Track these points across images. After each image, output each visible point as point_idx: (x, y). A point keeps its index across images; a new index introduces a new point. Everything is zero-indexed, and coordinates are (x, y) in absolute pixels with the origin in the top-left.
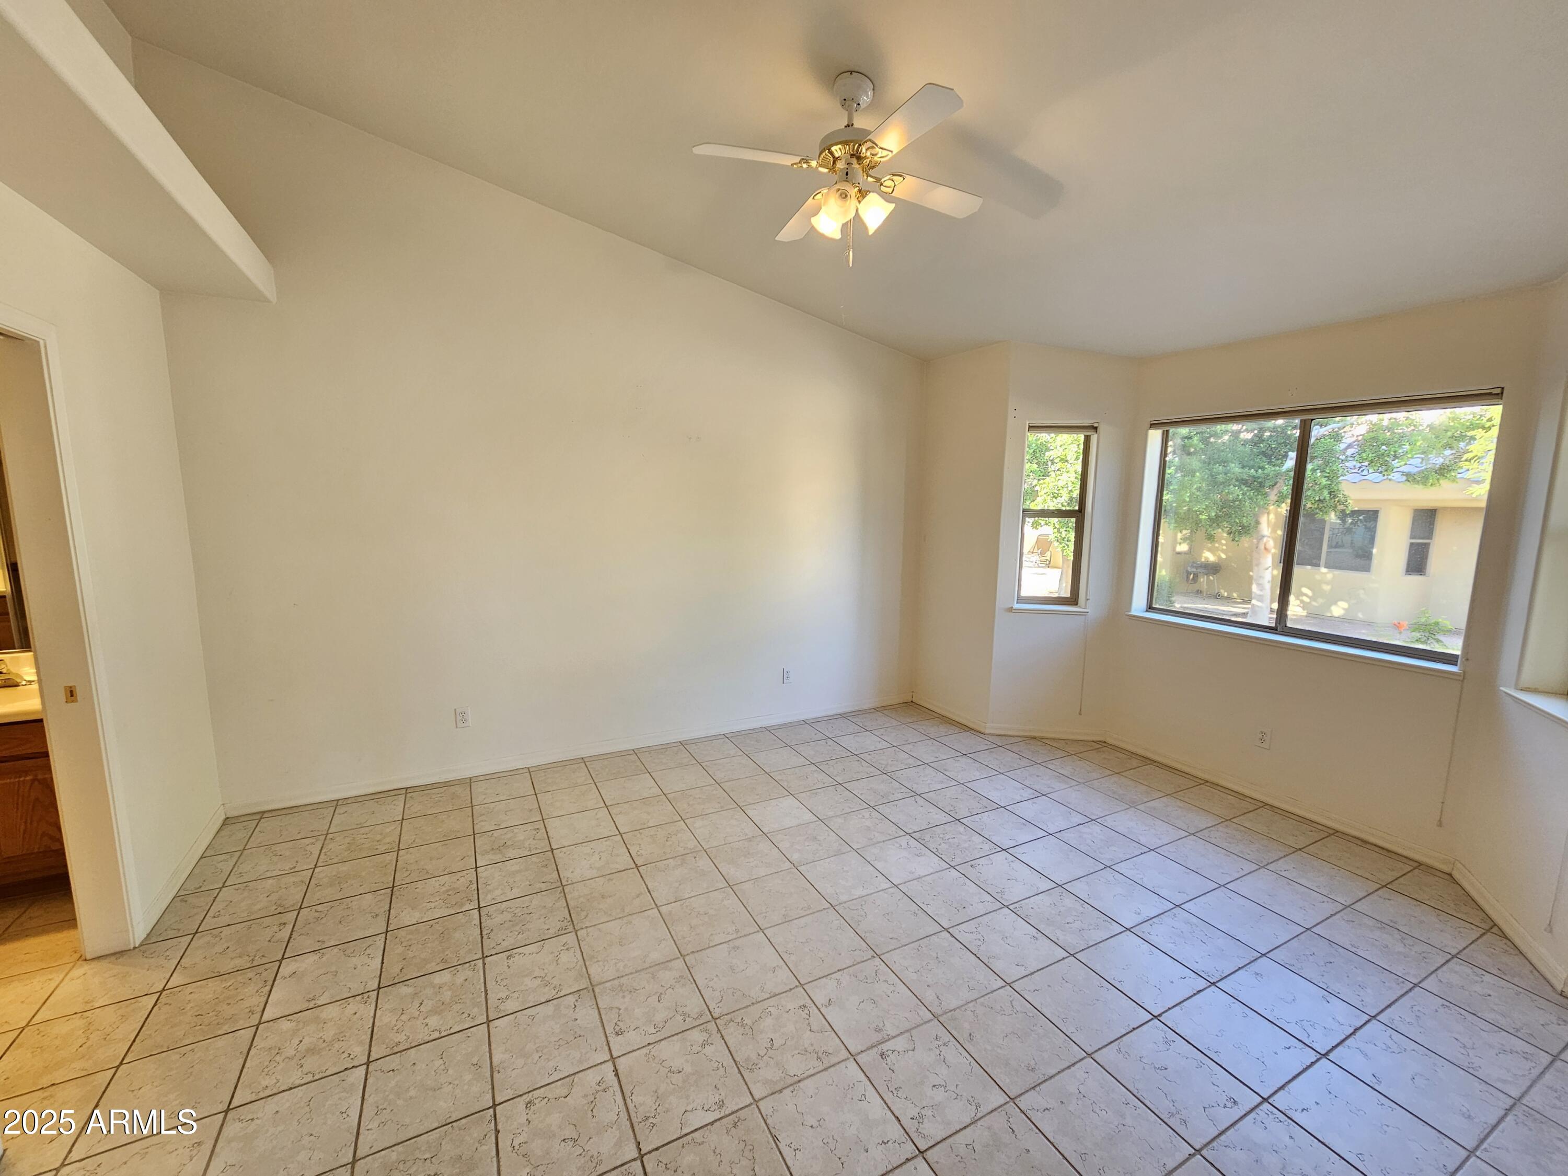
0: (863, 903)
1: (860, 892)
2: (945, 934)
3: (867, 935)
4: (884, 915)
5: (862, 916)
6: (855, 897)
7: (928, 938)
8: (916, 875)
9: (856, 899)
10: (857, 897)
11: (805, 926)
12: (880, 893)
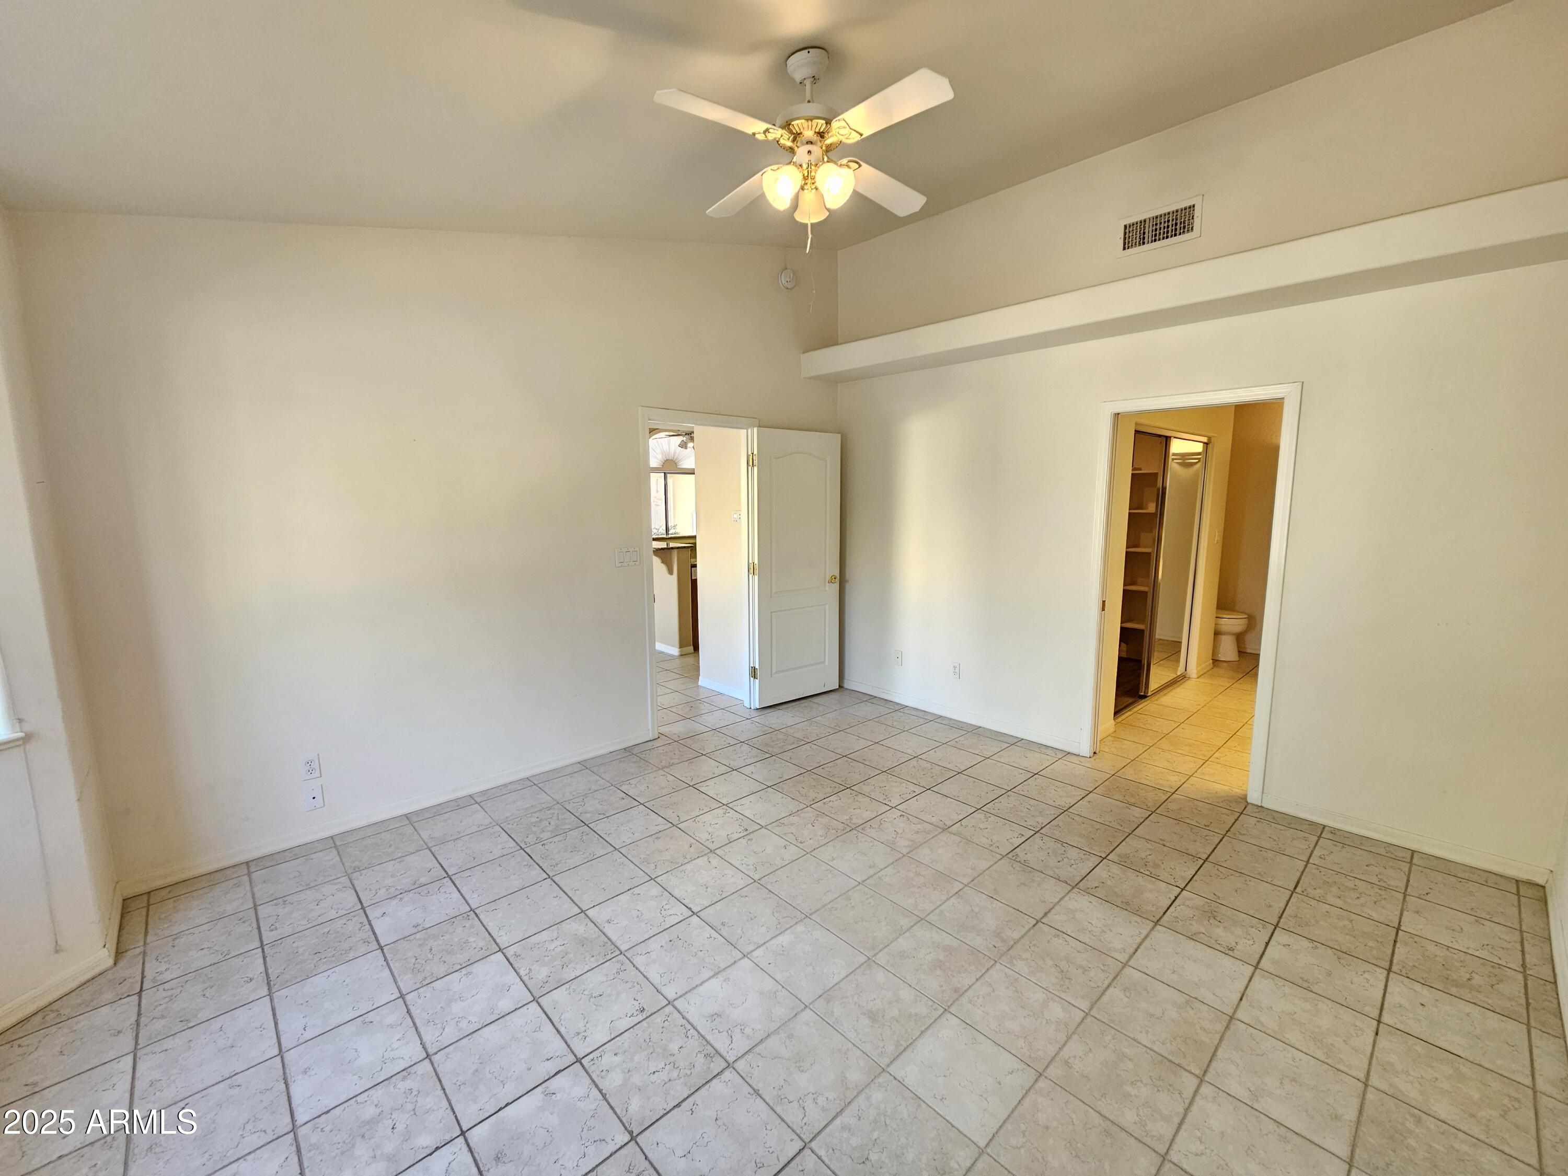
0: (778, 926)
1: (785, 939)
2: (695, 909)
3: (768, 896)
4: (755, 917)
5: (777, 912)
6: (789, 931)
7: (713, 902)
8: (721, 977)
9: (787, 929)
10: (786, 932)
11: (825, 893)
12: (762, 942)
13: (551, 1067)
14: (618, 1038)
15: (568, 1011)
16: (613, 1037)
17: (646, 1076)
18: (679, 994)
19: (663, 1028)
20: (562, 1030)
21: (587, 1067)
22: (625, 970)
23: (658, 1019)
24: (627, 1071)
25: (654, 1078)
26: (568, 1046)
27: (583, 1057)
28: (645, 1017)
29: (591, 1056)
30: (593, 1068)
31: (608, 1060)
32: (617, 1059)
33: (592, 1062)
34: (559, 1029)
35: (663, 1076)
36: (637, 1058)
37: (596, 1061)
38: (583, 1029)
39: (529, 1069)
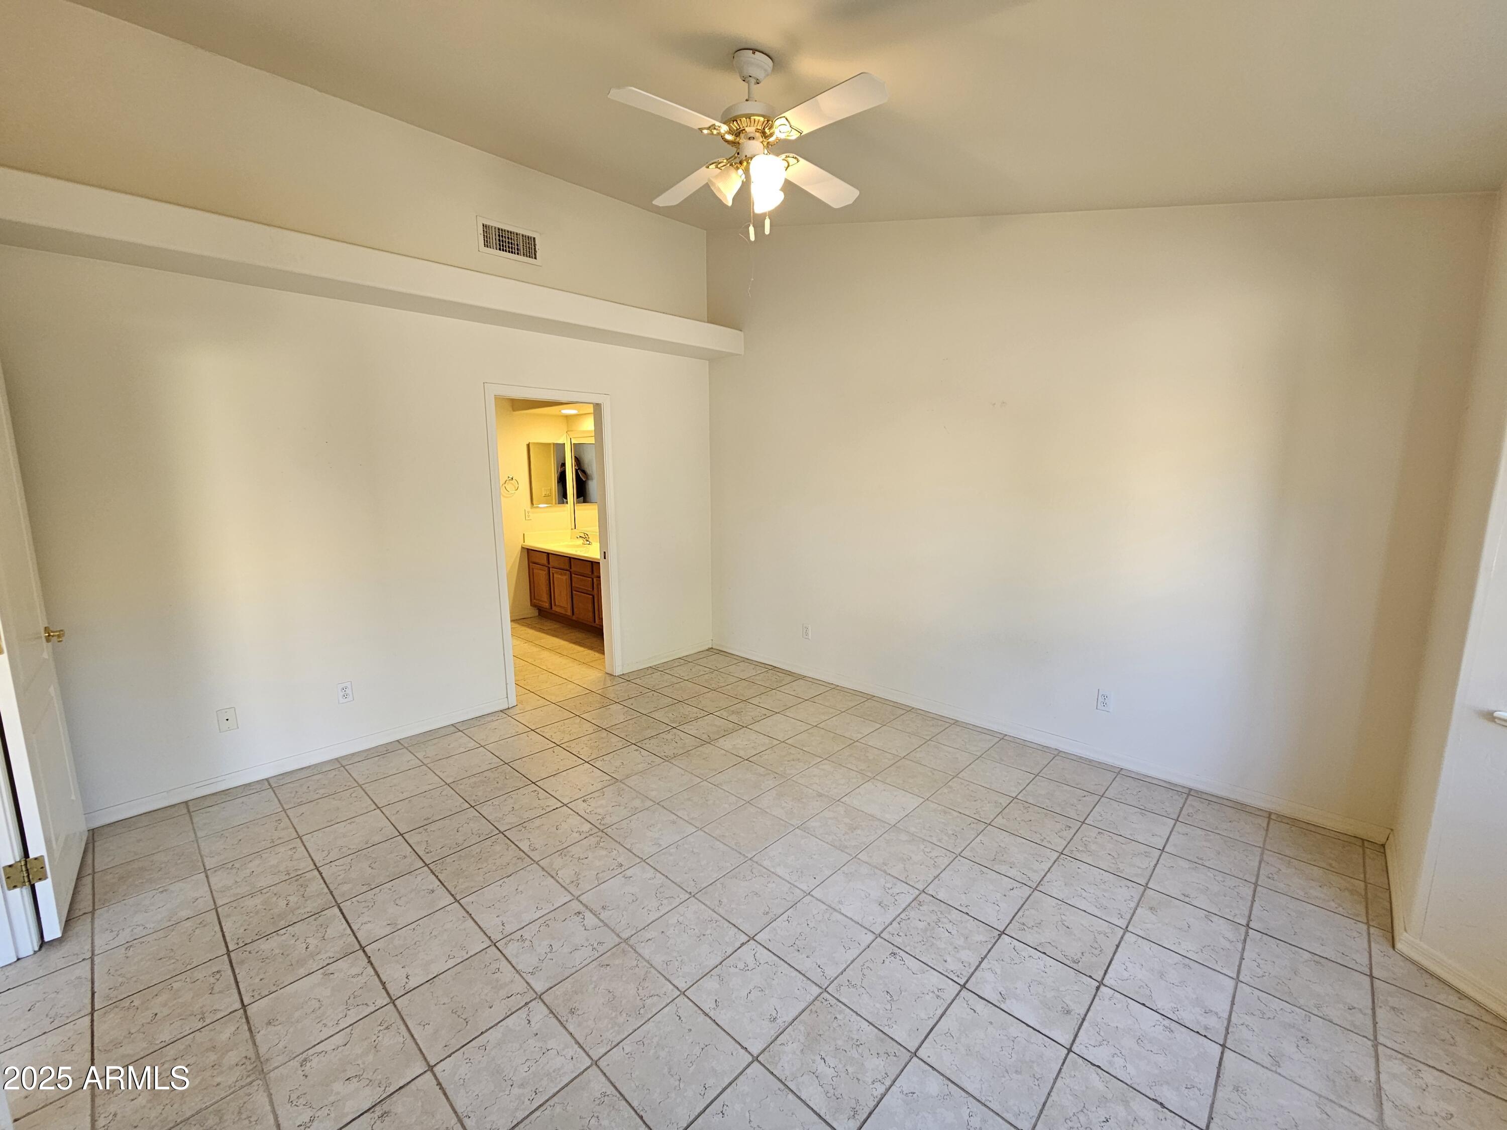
13: (980, 1005)
14: (930, 964)
15: (917, 1015)
16: (929, 968)
17: (955, 936)
18: (866, 931)
19: (906, 935)
20: (939, 1012)
21: (966, 979)
22: (849, 981)
23: (898, 941)
24: (956, 950)
25: (954, 932)
26: (953, 1001)
27: (959, 984)
28: (899, 950)
29: (956, 979)
30: (964, 973)
31: (952, 965)
32: (949, 959)
33: (960, 975)
34: (939, 1016)
35: (949, 926)
36: (943, 946)
37: (958, 973)
38: (931, 994)
39: (991, 1023)
